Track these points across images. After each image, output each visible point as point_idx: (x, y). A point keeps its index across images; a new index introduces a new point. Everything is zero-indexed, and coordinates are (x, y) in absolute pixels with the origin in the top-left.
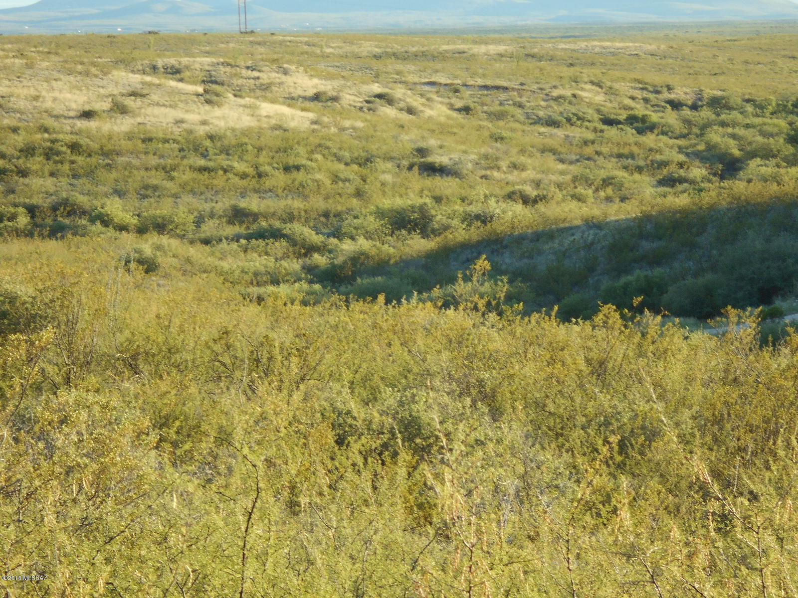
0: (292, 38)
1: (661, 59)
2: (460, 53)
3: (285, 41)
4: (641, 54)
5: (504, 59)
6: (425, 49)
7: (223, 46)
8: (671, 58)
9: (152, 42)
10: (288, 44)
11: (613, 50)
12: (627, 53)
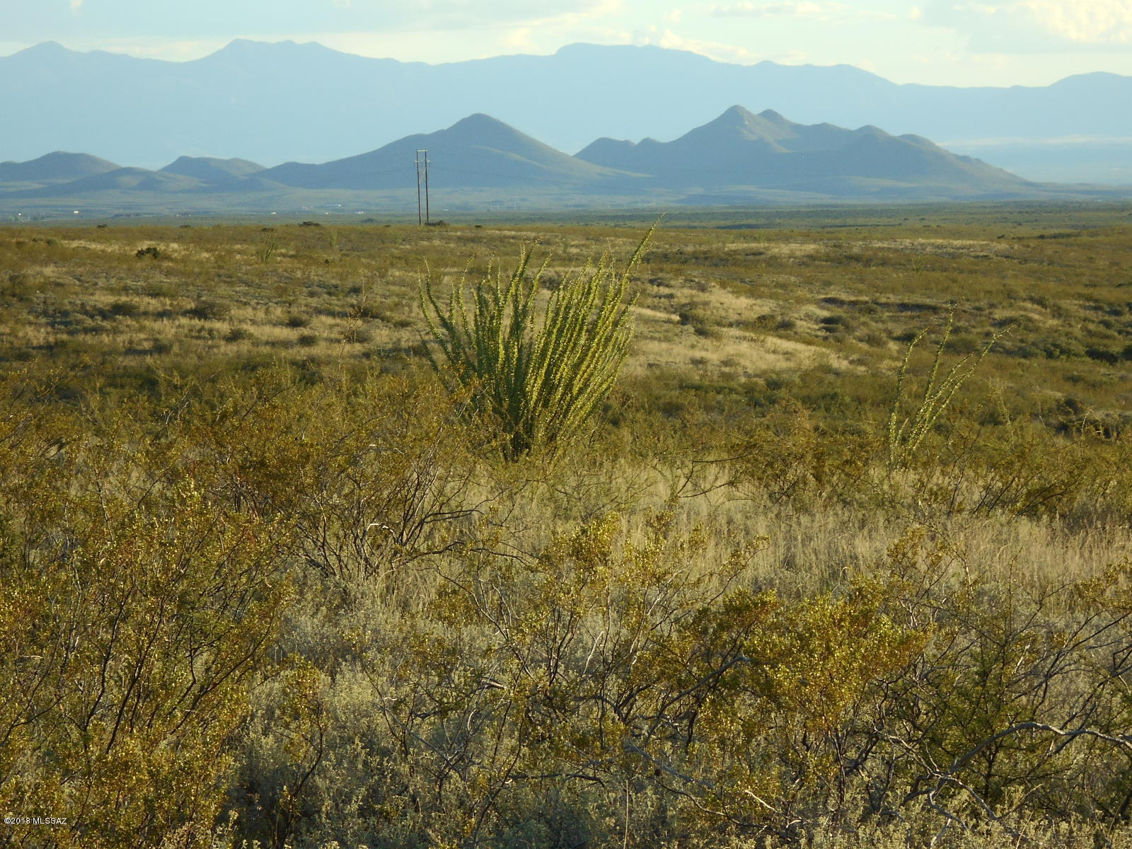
0: (513, 233)
1: (1020, 263)
2: (754, 254)
3: (505, 237)
4: (991, 255)
5: (817, 263)
6: (704, 248)
7: (425, 243)
8: (1035, 261)
9: (335, 238)
10: (512, 241)
11: (952, 250)
12: (972, 254)
